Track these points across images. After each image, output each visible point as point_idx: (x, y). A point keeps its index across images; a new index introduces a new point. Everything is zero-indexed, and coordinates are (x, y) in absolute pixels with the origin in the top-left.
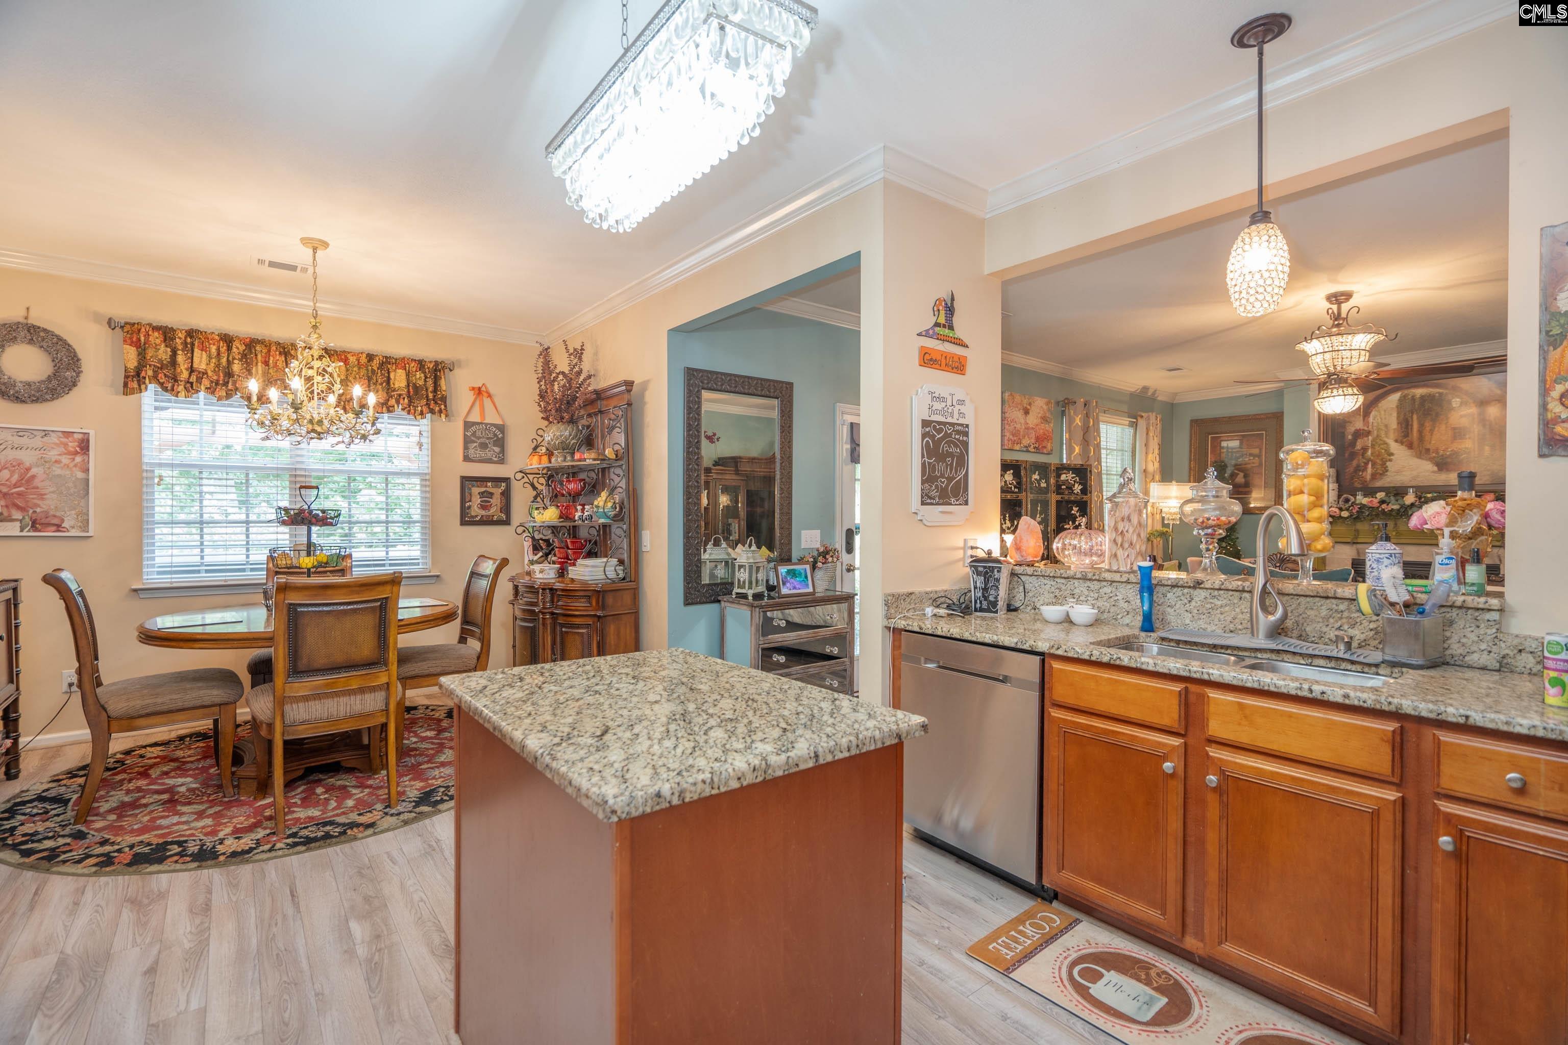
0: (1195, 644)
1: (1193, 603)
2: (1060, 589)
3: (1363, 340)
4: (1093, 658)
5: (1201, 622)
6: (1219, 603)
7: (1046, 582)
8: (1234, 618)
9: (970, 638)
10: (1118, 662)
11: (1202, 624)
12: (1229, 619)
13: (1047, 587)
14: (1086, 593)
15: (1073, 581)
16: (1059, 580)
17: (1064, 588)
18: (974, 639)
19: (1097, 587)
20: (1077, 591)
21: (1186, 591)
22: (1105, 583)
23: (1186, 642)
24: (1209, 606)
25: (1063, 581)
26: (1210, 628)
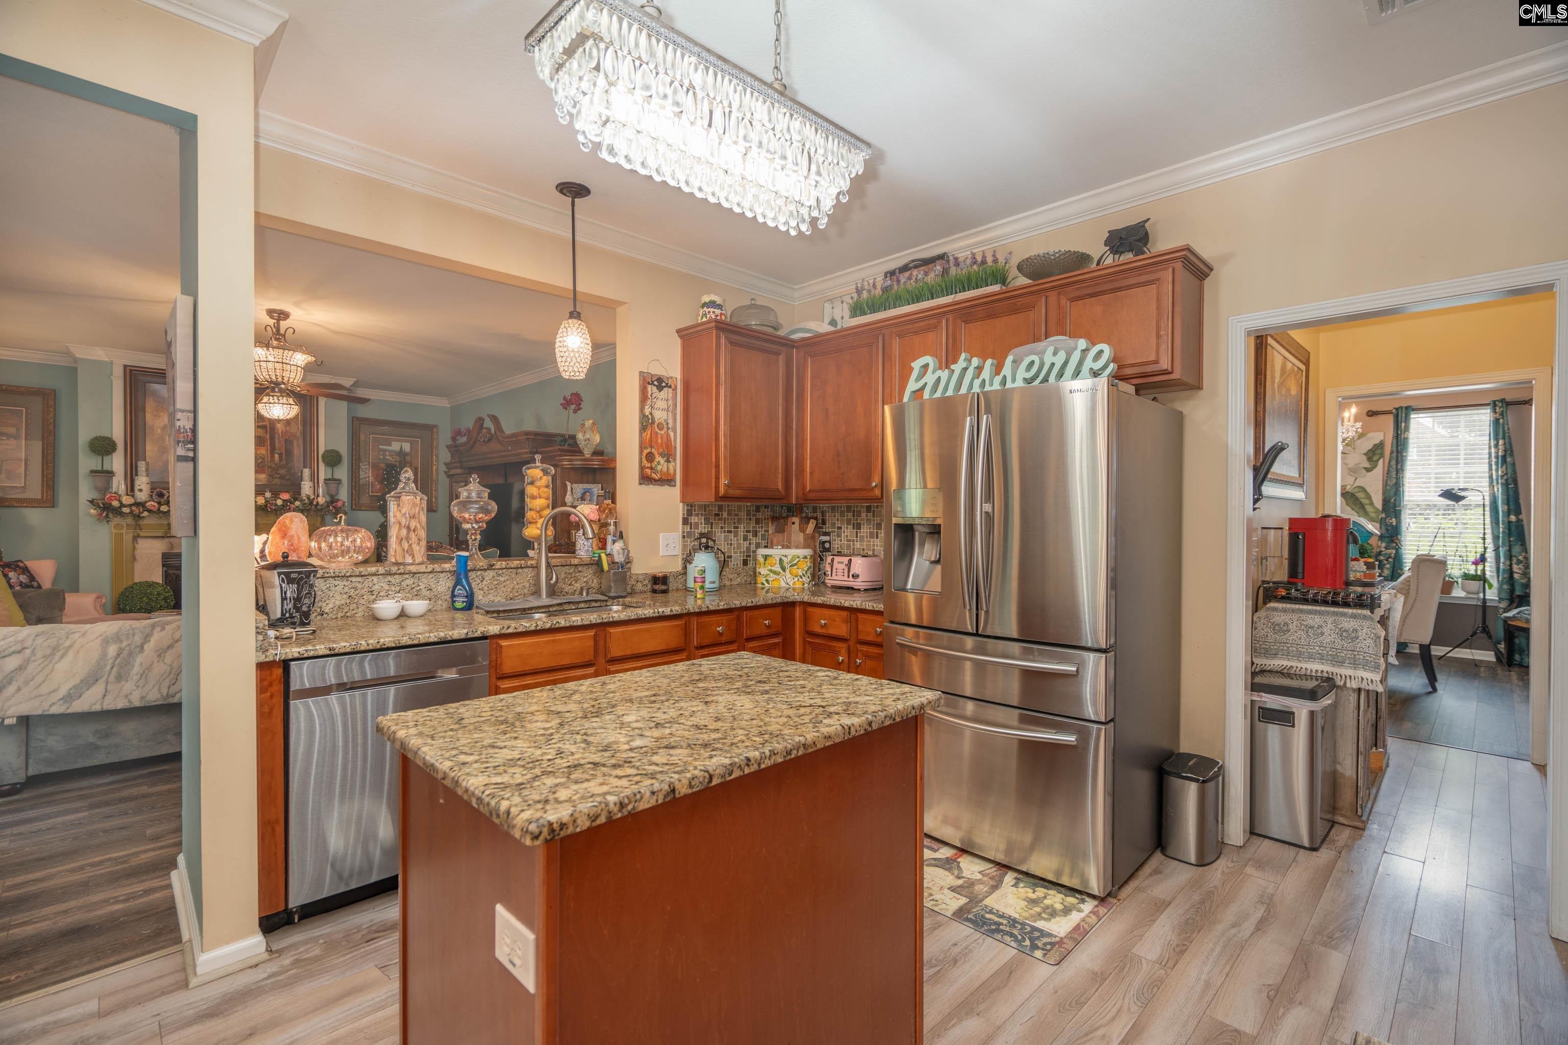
0: (511, 611)
1: (485, 582)
2: (356, 589)
3: (301, 358)
4: (538, 628)
5: (490, 596)
6: (502, 579)
7: (337, 583)
8: (513, 589)
9: (410, 642)
10: (557, 626)
11: (491, 597)
12: (509, 590)
13: (339, 588)
14: (387, 587)
15: (371, 578)
16: (353, 579)
17: (360, 586)
18: (416, 642)
19: (398, 581)
20: (376, 587)
21: (479, 573)
22: (407, 576)
23: (504, 611)
24: (495, 583)
25: (359, 579)
26: (497, 599)
